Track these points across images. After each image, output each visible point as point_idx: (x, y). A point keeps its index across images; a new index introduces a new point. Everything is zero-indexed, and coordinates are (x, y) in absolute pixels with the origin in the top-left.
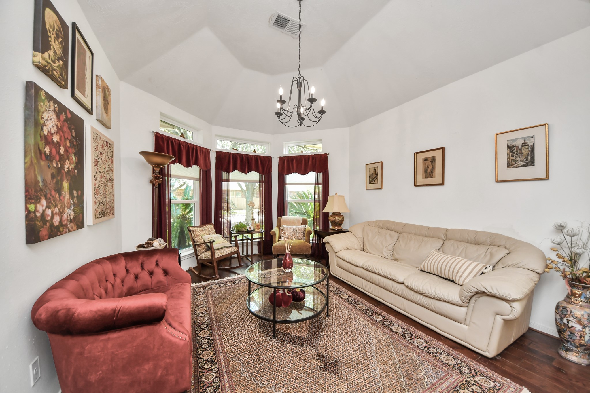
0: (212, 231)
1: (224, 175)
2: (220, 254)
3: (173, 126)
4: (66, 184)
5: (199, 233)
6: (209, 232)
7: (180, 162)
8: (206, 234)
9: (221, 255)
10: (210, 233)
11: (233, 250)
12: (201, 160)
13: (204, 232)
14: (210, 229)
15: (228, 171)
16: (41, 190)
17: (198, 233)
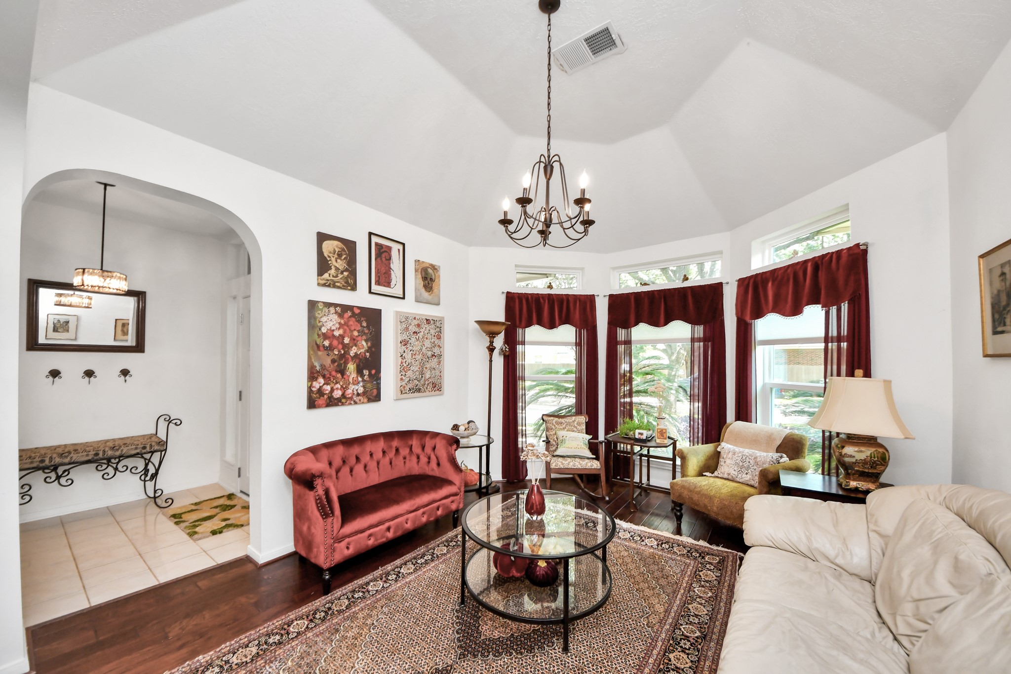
0: (578, 427)
1: (621, 334)
2: (560, 464)
3: (546, 274)
4: (352, 366)
5: (553, 427)
6: (573, 427)
7: (540, 323)
8: (566, 430)
9: (562, 466)
10: (575, 429)
11: (589, 464)
12: (577, 315)
13: (564, 426)
14: (576, 422)
15: (627, 326)
16: (319, 372)
17: (551, 425)
